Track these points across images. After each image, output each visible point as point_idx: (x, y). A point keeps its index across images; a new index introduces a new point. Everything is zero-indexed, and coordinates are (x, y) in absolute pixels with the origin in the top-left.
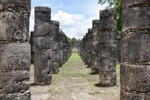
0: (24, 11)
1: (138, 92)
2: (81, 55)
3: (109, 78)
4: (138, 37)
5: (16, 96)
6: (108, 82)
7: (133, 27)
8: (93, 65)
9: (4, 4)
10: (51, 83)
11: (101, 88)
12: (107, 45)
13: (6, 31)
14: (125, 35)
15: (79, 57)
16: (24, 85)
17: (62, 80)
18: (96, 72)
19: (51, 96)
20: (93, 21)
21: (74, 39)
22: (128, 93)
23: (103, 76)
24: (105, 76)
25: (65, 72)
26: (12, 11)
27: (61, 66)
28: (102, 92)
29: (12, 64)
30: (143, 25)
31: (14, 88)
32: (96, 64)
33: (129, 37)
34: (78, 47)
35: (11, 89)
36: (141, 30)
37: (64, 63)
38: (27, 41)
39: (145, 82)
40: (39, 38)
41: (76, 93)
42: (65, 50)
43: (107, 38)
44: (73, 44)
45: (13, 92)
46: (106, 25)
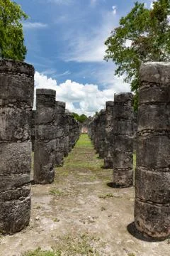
0: (26, 106)
1: (154, 203)
2: (92, 140)
3: (124, 176)
4: (155, 139)
5: (15, 204)
6: (123, 181)
7: (149, 128)
8: (106, 156)
9: (5, 99)
10: (53, 181)
11: (114, 189)
12: (123, 137)
13: (6, 129)
14: (140, 135)
15: (89, 141)
16: (24, 191)
17: (67, 176)
18: (109, 165)
19: (54, 199)
20: (107, 102)
21: (83, 115)
22: (143, 204)
23: (117, 174)
24: (119, 175)
25: (71, 164)
26: (13, 107)
27: (66, 155)
28: (115, 194)
29: (11, 168)
30: (160, 126)
31: (12, 194)
32: (109, 155)
33: (145, 138)
34: (88, 128)
35: (10, 196)
36: (159, 131)
37: (70, 151)
38: (28, 139)
39: (162, 191)
40: (41, 127)
41: (84, 196)
42: (72, 134)
43: (123, 128)
44: (81, 122)
45: (12, 199)
46: (121, 113)
